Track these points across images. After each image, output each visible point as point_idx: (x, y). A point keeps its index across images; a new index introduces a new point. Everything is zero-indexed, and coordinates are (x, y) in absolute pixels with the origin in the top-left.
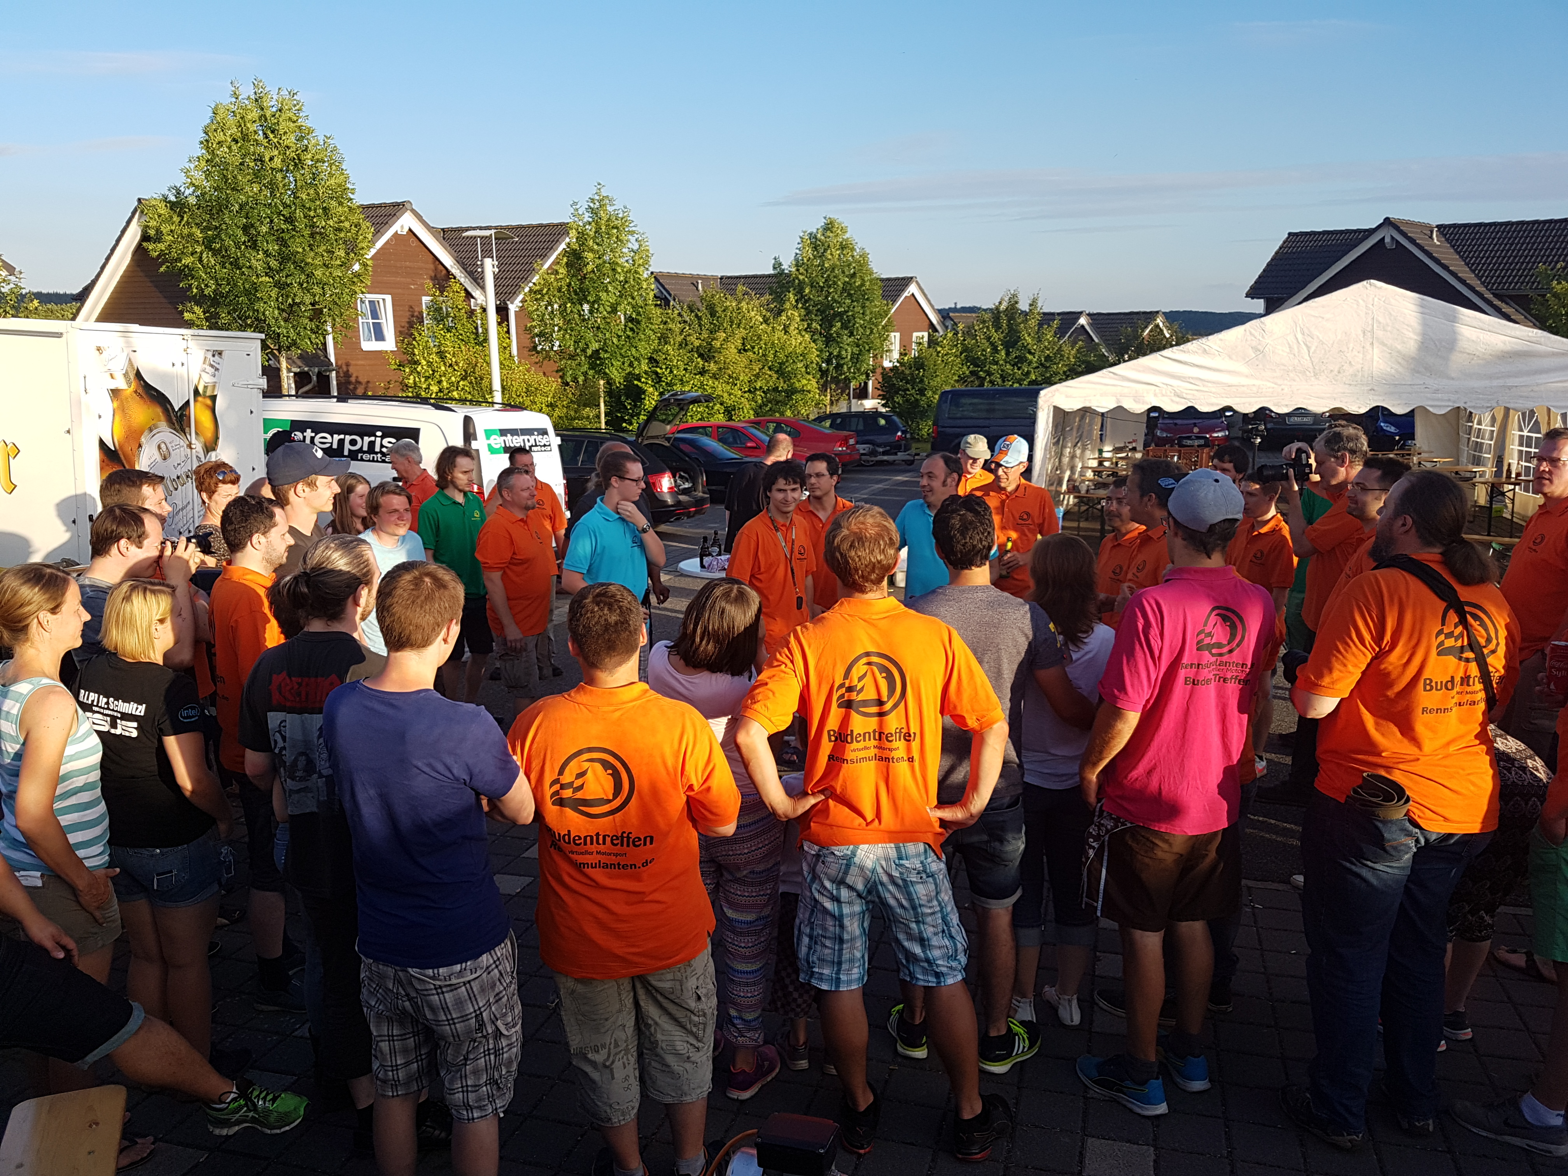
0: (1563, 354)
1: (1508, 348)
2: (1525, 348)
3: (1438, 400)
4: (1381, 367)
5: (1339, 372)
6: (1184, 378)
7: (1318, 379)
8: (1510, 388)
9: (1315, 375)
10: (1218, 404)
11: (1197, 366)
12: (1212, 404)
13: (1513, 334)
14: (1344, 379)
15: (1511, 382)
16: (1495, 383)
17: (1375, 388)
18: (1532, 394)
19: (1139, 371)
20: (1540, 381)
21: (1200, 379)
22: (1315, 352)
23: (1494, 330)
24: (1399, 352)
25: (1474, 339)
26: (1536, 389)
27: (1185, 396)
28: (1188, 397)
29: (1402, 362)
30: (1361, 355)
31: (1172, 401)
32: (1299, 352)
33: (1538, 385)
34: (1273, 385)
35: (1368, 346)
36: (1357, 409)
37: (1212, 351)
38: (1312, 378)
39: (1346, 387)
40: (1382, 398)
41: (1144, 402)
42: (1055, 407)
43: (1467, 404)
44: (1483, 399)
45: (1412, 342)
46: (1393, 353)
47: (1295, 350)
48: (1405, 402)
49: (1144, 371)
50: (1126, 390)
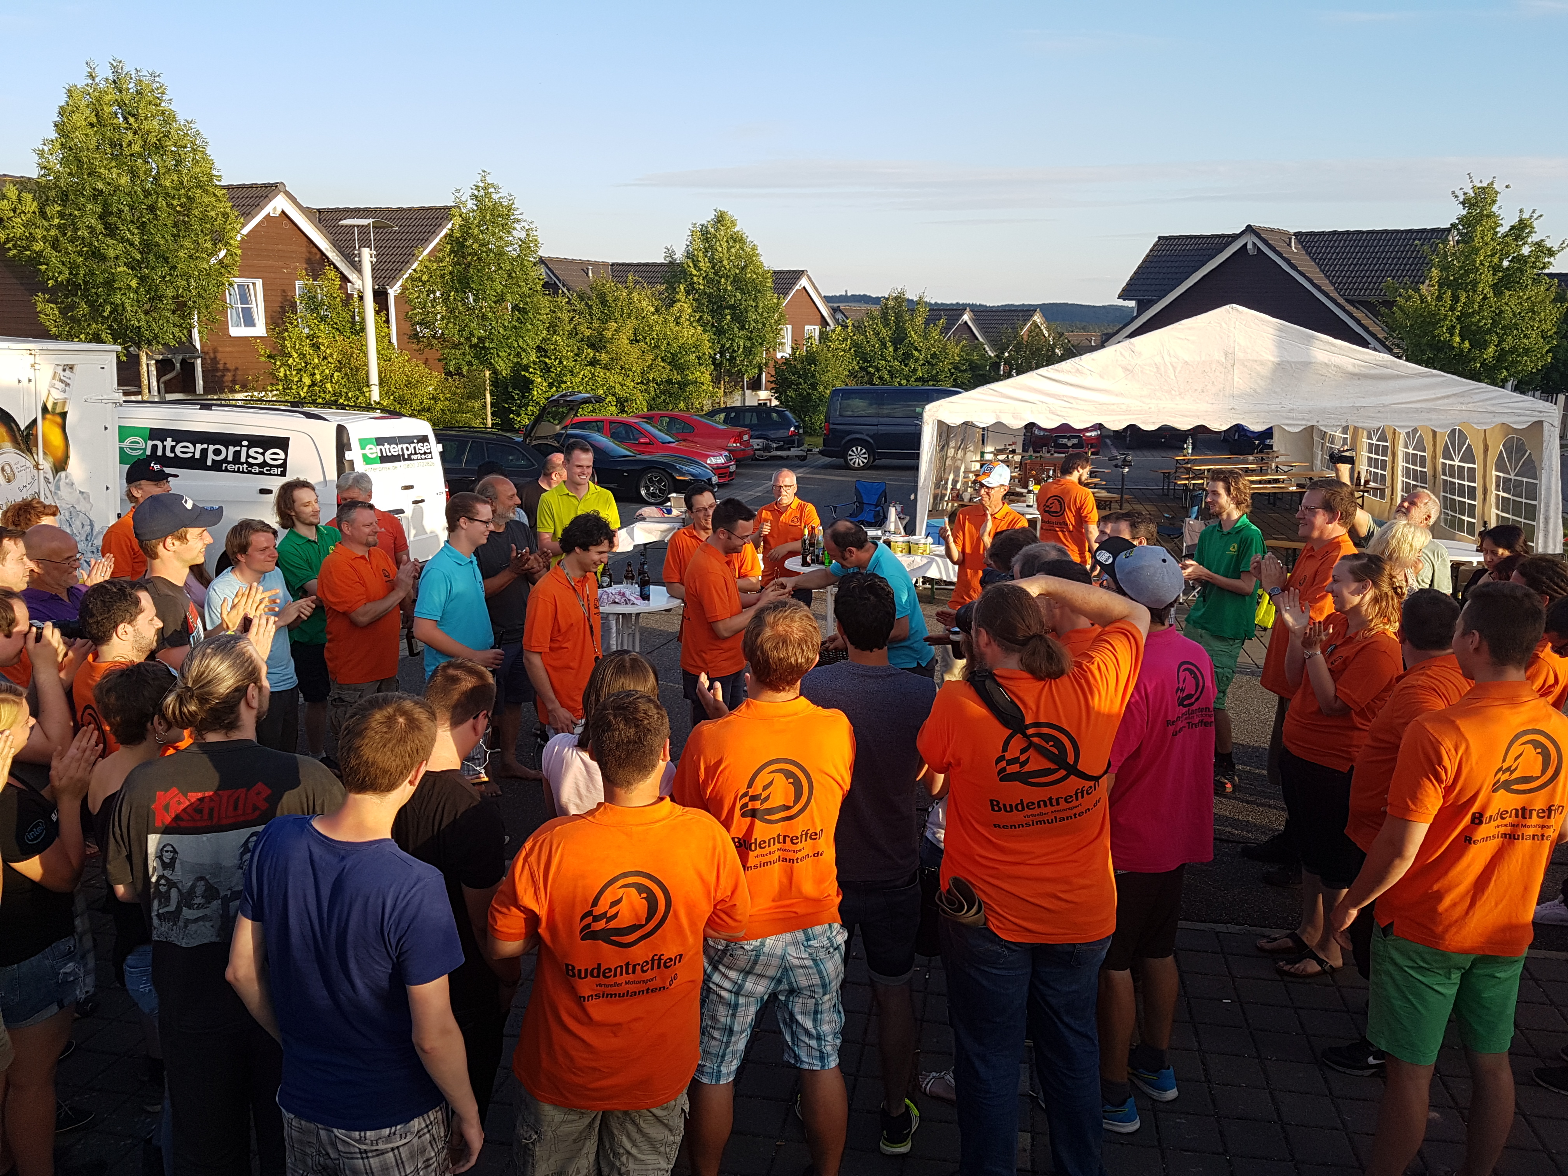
0: (1407, 377)
1: (1356, 370)
2: (1373, 372)
3: (1293, 419)
4: (1241, 387)
6: (1059, 396)
7: (1183, 398)
8: (1357, 408)
9: (1181, 394)
10: (1089, 422)
11: (1071, 385)
12: (1084, 422)
13: (1361, 357)
14: (1207, 398)
15: (1360, 403)
16: (1346, 404)
17: (1236, 407)
18: (1379, 415)
19: (1016, 389)
20: (1386, 403)
21: (1074, 398)
22: (1180, 372)
23: (1346, 354)
24: (1256, 372)
25: (1325, 360)
26: (1382, 409)
27: (1059, 413)
28: (1063, 414)
29: (1262, 383)
30: (1222, 376)
31: (1048, 418)
32: (1165, 371)
33: (1384, 405)
34: (1141, 404)
35: (1230, 368)
36: (1218, 427)
37: (1085, 371)
38: (1178, 398)
39: (1210, 405)
40: (1241, 417)
41: (1021, 419)
42: (939, 421)
43: (1321, 423)
44: (1333, 418)
45: (1270, 364)
46: (1254, 375)
47: (1162, 369)
48: (1261, 420)
49: (1021, 389)
50: (1005, 407)
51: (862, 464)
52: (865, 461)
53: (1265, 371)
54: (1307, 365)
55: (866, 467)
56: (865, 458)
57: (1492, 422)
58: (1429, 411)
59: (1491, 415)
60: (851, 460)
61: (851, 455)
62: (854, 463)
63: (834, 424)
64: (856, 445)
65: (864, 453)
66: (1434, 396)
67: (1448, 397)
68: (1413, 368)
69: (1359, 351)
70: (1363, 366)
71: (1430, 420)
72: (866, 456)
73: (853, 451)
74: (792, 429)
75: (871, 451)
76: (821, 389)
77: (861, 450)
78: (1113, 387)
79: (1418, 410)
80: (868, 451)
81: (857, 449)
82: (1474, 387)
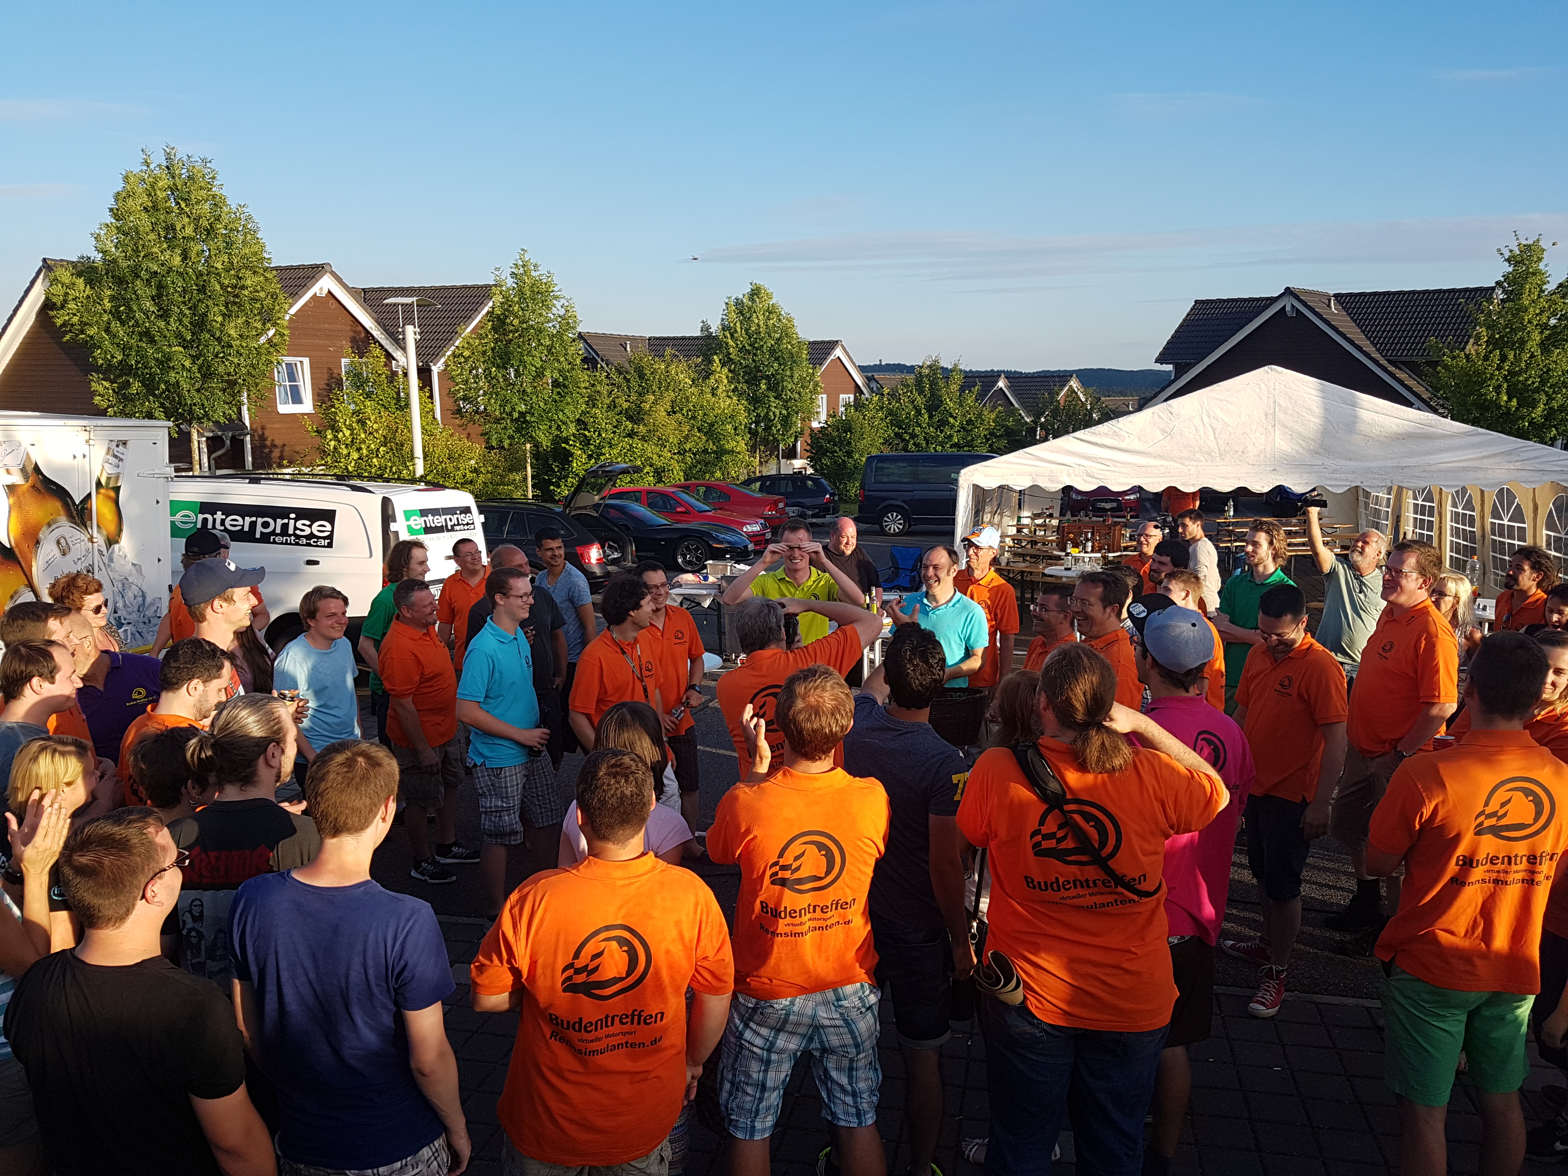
0: (1453, 436)
1: (1400, 430)
2: (1418, 431)
3: (1337, 480)
4: (1283, 448)
5: (1243, 453)
6: (1096, 458)
7: (1222, 460)
8: (1402, 468)
9: (1221, 455)
10: (1128, 484)
11: (1109, 448)
12: (1123, 484)
13: (1405, 417)
14: (1248, 459)
15: (1404, 462)
16: (1390, 463)
17: (1278, 469)
18: (1424, 474)
19: (1053, 452)
20: (1431, 462)
21: (1111, 460)
22: (1220, 434)
23: (1388, 413)
24: (1299, 434)
25: (1370, 422)
26: (1428, 469)
27: (1096, 476)
28: (1100, 477)
29: (1302, 443)
30: (1263, 437)
31: (1084, 480)
32: (1205, 434)
33: (1429, 465)
34: (1180, 466)
35: (1270, 429)
36: (1260, 489)
37: (1123, 433)
38: (1218, 459)
39: (1250, 467)
40: (1283, 478)
41: (1058, 482)
42: (975, 486)
43: (1365, 483)
44: (1378, 479)
45: (1311, 425)
46: (1294, 435)
47: (1202, 432)
48: (1305, 481)
49: (1057, 452)
50: (1041, 470)
51: (897, 530)
52: (901, 527)
53: (1310, 433)
54: (1349, 425)
55: (900, 534)
56: (900, 524)
57: (1541, 481)
58: (1477, 469)
59: (1540, 473)
60: (886, 526)
61: (886, 521)
62: (890, 529)
63: (869, 491)
64: (891, 511)
65: (900, 519)
66: (1480, 455)
67: (1495, 455)
68: (1458, 427)
69: (1402, 410)
70: (1408, 426)
71: (1478, 479)
72: (902, 521)
73: (888, 517)
74: (828, 496)
75: (906, 517)
76: (857, 456)
77: (897, 516)
78: (1150, 450)
79: (1464, 469)
80: (903, 518)
81: (892, 515)
82: (1522, 445)
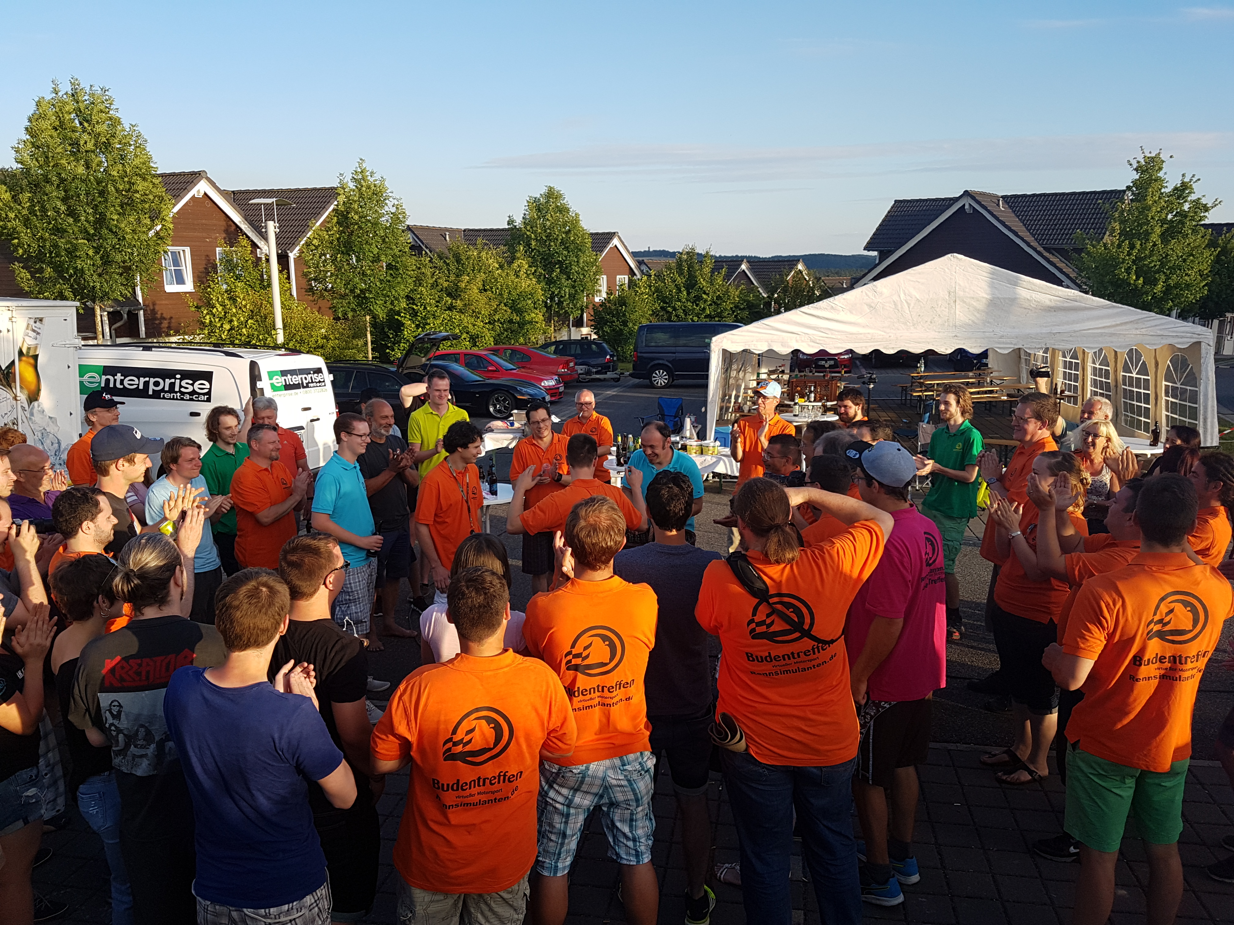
0: (1093, 309)
1: (1052, 304)
2: (1066, 305)
3: (1003, 343)
4: (962, 319)
5: (931, 323)
6: (818, 328)
7: (915, 328)
8: (1054, 334)
9: (914, 324)
10: (842, 348)
11: (827, 319)
12: (838, 348)
13: (1057, 294)
14: (935, 328)
15: (1056, 330)
16: (1045, 330)
17: (958, 335)
18: (1071, 339)
19: (784, 323)
20: (1076, 329)
21: (830, 329)
22: (913, 308)
23: (1045, 291)
24: (973, 307)
26: (1074, 334)
27: (818, 341)
28: (821, 342)
29: (978, 315)
30: (947, 310)
31: (809, 345)
32: (902, 308)
33: (1075, 332)
34: (883, 333)
35: (952, 304)
36: (944, 351)
37: (840, 308)
38: (912, 328)
39: (937, 333)
40: (962, 342)
41: (789, 347)
42: (723, 350)
43: (1025, 346)
44: (1036, 342)
45: (984, 300)
46: (971, 309)
47: (900, 306)
48: (979, 345)
49: (788, 323)
50: (775, 337)
51: (663, 384)
52: (666, 381)
53: (981, 306)
54: (1013, 300)
55: (667, 386)
56: (666, 379)
57: (1160, 343)
58: (1112, 335)
59: (1160, 337)
60: (655, 381)
61: (654, 377)
62: (657, 383)
63: (641, 353)
64: (659, 369)
65: (665, 375)
66: (1114, 323)
67: (1126, 323)
68: (1098, 302)
69: (1054, 288)
70: (1058, 301)
71: (1112, 342)
72: (667, 377)
73: (656, 374)
74: (608, 357)
75: (670, 373)
76: (631, 325)
77: (663, 373)
78: (860, 321)
79: (1102, 335)
80: (668, 374)
81: (659, 372)
82: (1146, 316)
